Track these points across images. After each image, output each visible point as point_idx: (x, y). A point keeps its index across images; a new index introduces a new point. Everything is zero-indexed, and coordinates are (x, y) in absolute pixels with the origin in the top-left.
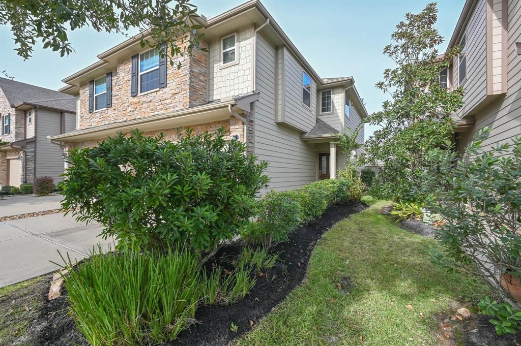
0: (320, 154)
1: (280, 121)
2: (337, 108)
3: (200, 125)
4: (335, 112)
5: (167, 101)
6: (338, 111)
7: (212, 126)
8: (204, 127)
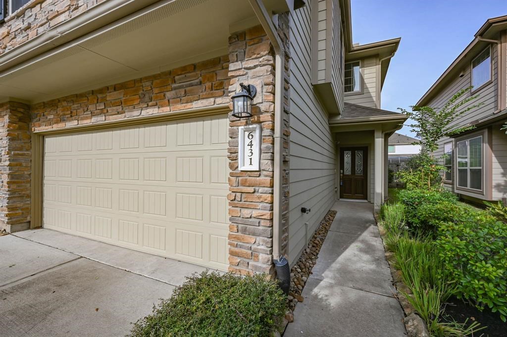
0: (341, 148)
1: (323, 82)
2: (368, 86)
3: (147, 78)
4: (365, 91)
5: (62, 18)
6: (370, 90)
7: (177, 77)
8: (158, 81)
